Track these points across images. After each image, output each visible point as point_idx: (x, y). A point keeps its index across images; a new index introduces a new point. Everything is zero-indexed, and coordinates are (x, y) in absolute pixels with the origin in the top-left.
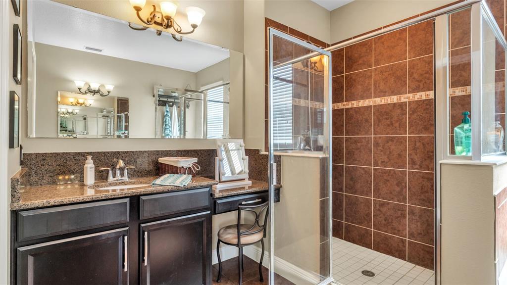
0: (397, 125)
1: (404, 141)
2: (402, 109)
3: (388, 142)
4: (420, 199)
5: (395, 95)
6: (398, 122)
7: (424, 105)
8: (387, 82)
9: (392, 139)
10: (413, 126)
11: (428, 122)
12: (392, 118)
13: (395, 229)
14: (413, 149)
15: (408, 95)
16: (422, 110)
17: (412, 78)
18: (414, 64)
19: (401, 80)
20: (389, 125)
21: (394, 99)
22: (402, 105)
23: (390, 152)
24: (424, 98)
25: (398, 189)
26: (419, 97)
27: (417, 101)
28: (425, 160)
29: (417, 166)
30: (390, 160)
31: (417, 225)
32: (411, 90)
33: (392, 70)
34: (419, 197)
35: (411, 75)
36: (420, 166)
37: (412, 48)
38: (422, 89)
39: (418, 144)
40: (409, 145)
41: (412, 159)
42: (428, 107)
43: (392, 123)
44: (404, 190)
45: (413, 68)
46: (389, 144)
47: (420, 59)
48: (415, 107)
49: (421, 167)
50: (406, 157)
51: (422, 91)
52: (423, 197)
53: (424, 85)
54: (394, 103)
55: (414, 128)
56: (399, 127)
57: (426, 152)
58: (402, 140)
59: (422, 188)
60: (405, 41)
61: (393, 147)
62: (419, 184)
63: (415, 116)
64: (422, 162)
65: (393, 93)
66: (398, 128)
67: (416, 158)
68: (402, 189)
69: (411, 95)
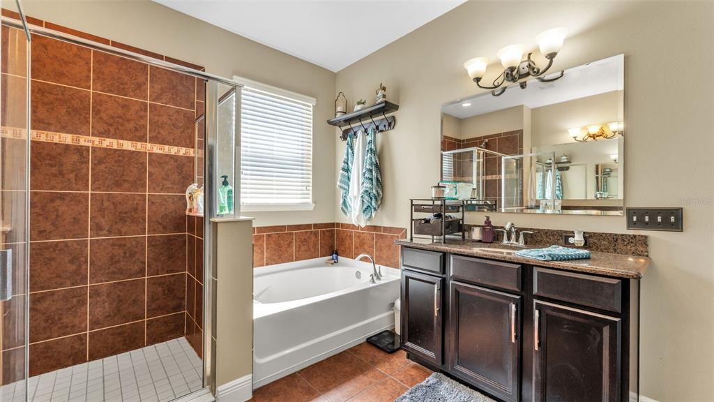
0: (72, 176)
1: (83, 200)
2: (82, 155)
3: (52, 201)
4: (108, 274)
5: (68, 133)
6: (74, 173)
7: (116, 155)
8: (53, 109)
9: (62, 197)
10: (98, 180)
11: (121, 177)
12: (62, 165)
13: (67, 327)
14: (99, 211)
15: (90, 138)
16: (113, 162)
17: (98, 117)
18: (101, 100)
19: (81, 115)
20: (55, 176)
21: (67, 139)
22: (80, 150)
23: (57, 216)
24: (115, 147)
25: (72, 267)
26: (108, 144)
27: (105, 149)
28: (116, 223)
29: (105, 232)
30: (57, 228)
31: (104, 308)
32: (96, 132)
33: (62, 94)
34: (107, 271)
35: (97, 112)
36: (108, 231)
37: (99, 78)
38: (113, 135)
39: (106, 204)
40: (91, 205)
41: (97, 224)
42: (121, 159)
43: (61, 174)
44: (84, 267)
45: (101, 105)
46: (55, 204)
47: (111, 97)
48: (103, 156)
49: (110, 232)
50: (87, 222)
51: (113, 138)
52: (112, 269)
53: (115, 130)
54: (67, 145)
55: (100, 182)
56: (76, 180)
57: (117, 213)
58: (80, 198)
59: (112, 259)
60: (88, 63)
61: (63, 208)
62: (108, 253)
63: (102, 167)
64: (112, 226)
65: (64, 129)
66: (74, 181)
67: (103, 222)
68: (80, 266)
69: (96, 140)
